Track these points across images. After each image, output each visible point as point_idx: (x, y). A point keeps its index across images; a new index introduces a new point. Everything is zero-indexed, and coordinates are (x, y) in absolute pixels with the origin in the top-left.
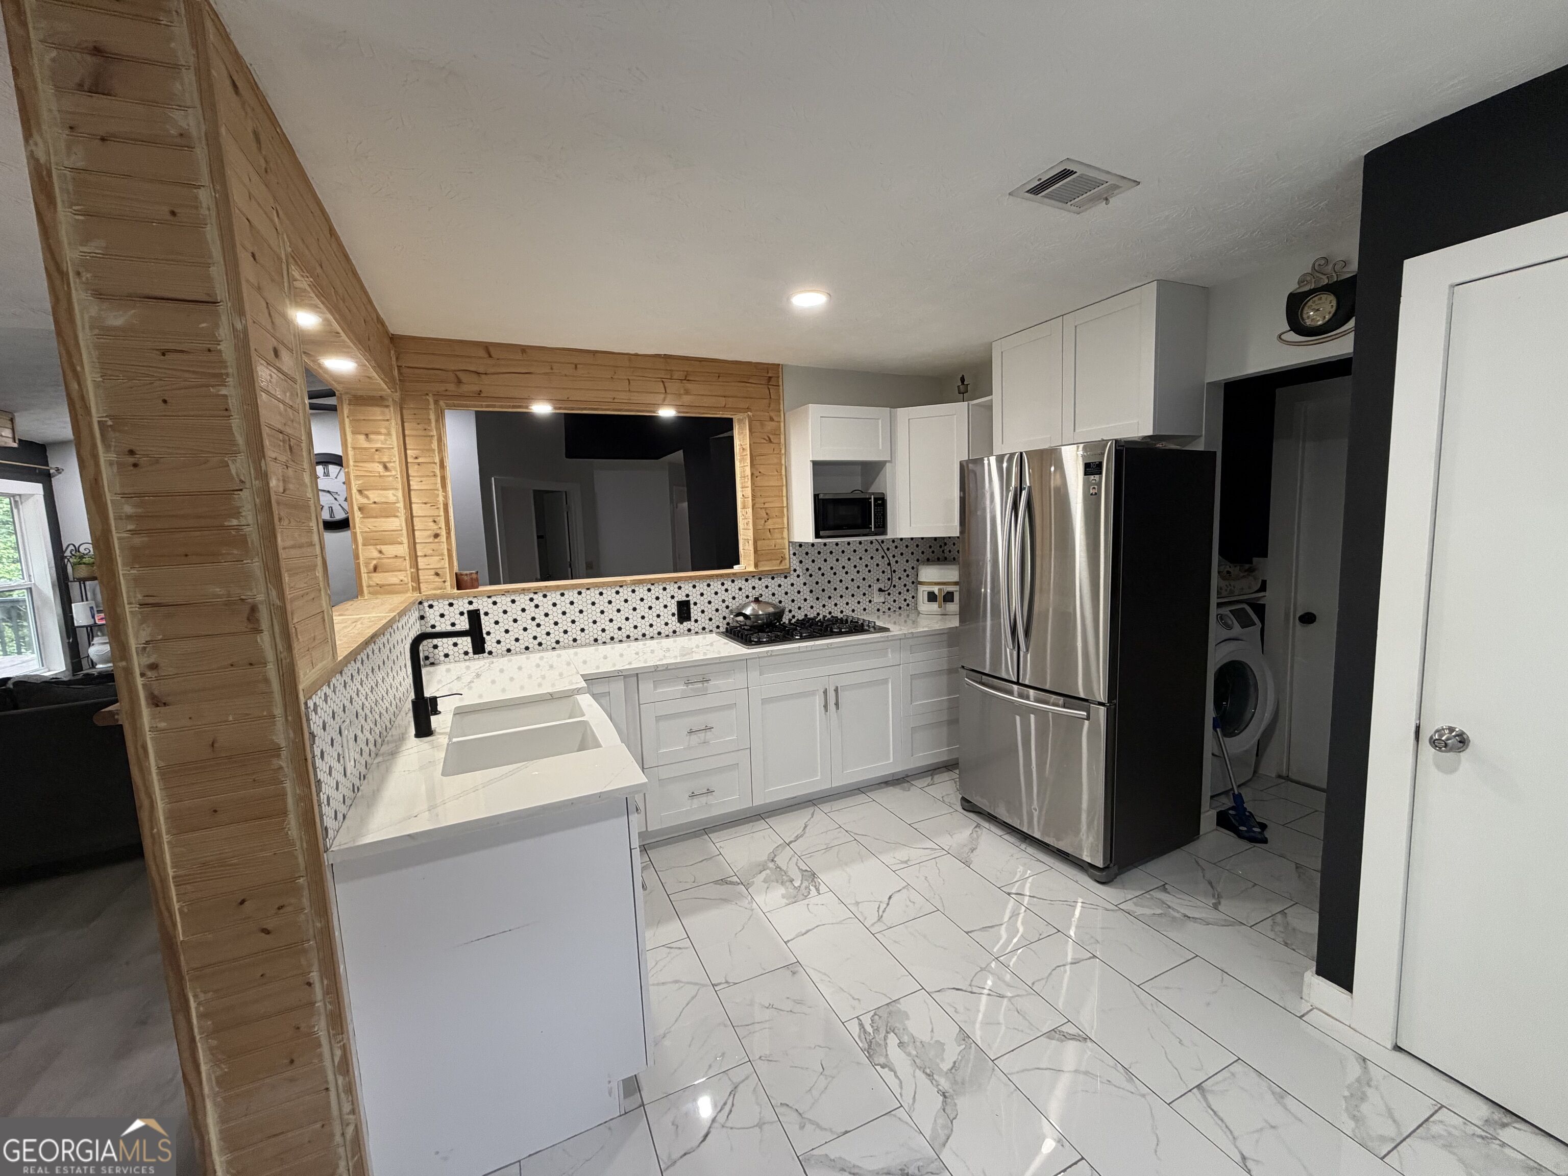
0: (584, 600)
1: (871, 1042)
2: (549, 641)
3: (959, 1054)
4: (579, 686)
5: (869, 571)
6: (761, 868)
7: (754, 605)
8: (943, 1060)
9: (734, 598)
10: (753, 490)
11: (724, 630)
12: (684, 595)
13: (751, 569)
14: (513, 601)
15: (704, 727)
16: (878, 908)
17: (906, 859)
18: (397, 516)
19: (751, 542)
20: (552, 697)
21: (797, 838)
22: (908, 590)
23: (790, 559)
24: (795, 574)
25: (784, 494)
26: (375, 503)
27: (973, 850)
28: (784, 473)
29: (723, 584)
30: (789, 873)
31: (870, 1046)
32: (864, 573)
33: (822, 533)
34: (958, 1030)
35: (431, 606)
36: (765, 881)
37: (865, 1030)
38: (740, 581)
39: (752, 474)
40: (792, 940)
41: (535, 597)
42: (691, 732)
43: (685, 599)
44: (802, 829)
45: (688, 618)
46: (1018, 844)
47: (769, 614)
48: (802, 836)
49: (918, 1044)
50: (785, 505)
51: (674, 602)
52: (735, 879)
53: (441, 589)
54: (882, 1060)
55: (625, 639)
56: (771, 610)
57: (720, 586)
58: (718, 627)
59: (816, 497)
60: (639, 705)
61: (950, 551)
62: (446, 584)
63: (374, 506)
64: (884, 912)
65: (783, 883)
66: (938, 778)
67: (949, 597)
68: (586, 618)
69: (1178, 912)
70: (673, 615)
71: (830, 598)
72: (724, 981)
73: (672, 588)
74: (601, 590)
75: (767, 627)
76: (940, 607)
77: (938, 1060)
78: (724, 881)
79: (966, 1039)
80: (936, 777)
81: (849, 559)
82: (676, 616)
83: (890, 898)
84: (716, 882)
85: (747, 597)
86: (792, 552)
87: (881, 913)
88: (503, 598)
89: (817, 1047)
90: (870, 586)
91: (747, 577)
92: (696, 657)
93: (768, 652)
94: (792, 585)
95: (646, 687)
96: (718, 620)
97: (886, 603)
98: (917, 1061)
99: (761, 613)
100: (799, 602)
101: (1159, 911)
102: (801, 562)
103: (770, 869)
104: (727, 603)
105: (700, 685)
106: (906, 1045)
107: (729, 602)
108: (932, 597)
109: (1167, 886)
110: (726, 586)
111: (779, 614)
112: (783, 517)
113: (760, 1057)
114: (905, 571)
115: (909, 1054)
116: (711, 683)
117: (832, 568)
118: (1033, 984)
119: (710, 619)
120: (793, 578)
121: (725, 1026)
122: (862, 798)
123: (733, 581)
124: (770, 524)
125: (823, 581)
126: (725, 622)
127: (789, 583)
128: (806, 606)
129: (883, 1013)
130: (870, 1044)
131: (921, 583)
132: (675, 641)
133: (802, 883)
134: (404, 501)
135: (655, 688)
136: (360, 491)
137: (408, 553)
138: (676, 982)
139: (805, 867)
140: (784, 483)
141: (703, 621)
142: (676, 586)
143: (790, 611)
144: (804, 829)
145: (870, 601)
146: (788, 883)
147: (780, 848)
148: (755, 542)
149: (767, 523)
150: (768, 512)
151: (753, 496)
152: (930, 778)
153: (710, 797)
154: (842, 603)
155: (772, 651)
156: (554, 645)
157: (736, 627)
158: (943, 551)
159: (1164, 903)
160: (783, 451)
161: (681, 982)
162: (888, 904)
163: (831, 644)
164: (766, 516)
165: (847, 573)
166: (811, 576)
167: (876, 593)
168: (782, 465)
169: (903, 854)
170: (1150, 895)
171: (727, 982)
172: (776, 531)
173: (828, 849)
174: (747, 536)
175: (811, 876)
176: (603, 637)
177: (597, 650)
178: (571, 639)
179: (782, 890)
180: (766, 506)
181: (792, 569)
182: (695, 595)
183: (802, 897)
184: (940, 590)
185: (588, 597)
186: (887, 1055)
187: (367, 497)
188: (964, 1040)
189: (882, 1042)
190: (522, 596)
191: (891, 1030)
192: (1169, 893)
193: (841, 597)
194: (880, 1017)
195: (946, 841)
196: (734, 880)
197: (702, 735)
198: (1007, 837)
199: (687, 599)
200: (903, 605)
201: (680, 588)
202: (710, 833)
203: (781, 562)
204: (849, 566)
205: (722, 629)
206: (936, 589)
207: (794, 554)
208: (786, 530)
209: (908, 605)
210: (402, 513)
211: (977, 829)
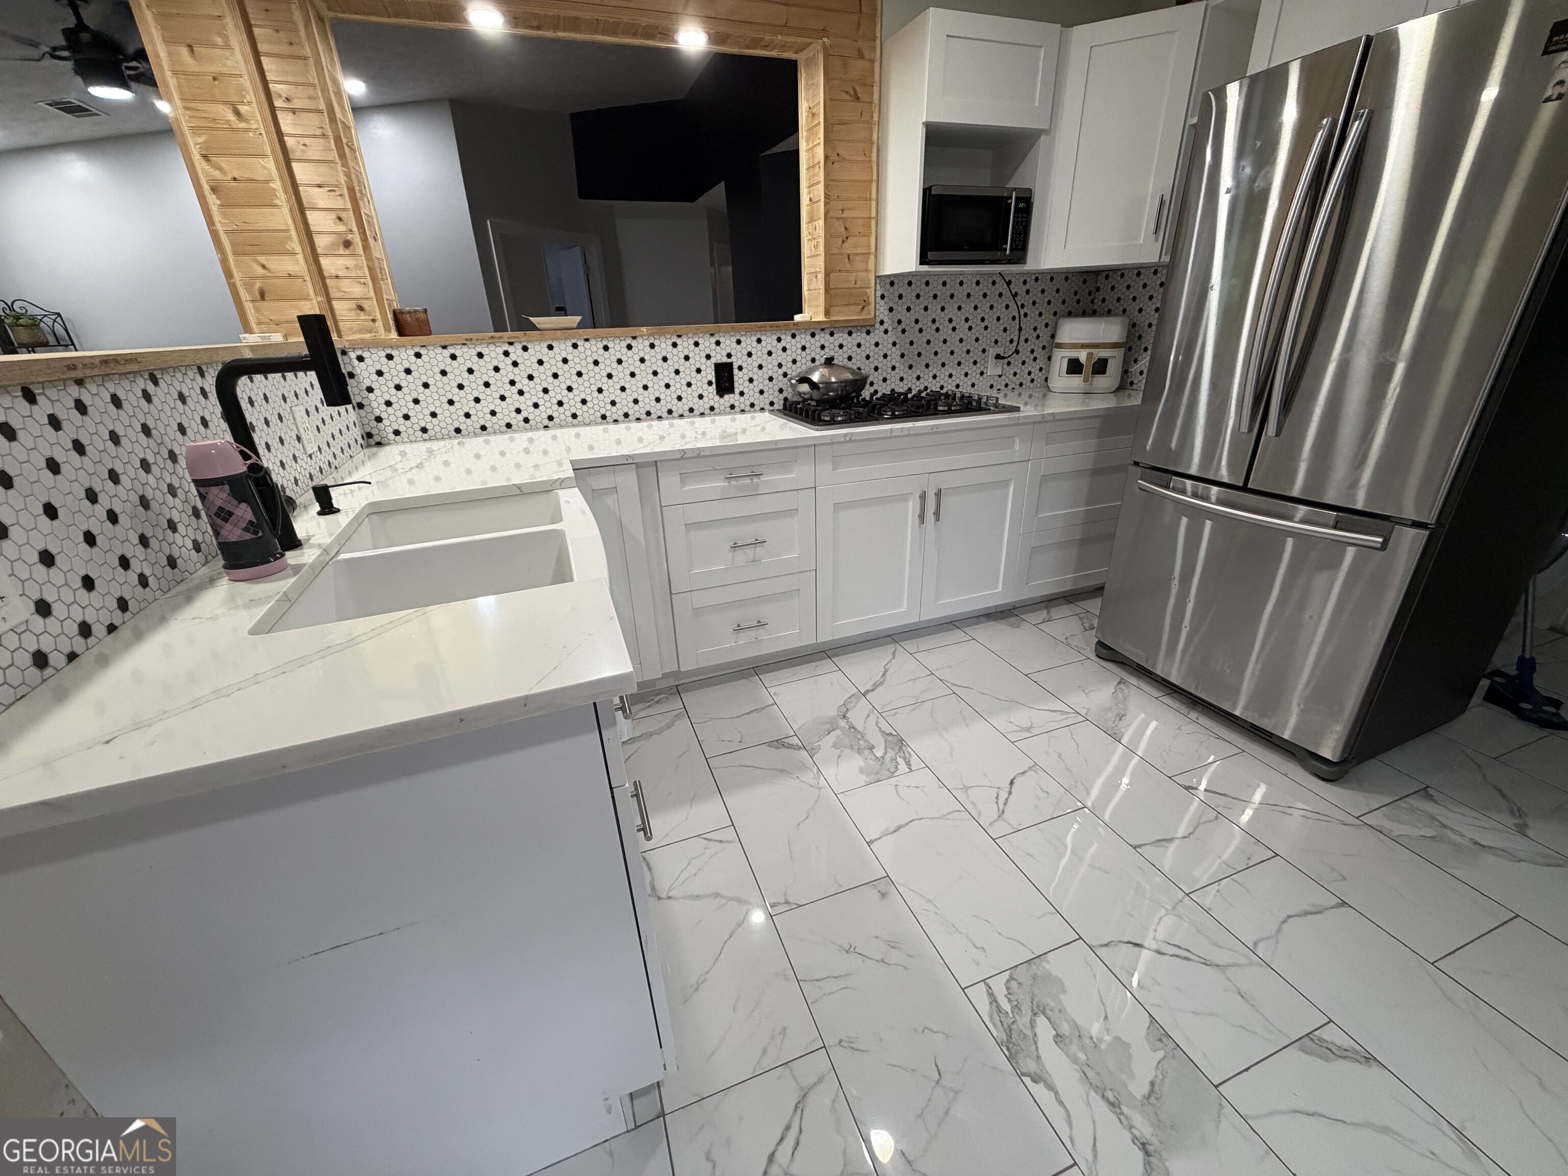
0: (583, 356)
1: (1011, 1030)
2: (538, 416)
3: (1157, 1068)
4: (563, 475)
5: (986, 328)
6: (828, 726)
7: (824, 371)
8: (1131, 1076)
9: (794, 362)
10: (826, 186)
11: (781, 407)
12: (725, 354)
13: (821, 318)
14: (480, 355)
15: (753, 541)
16: (997, 798)
17: (1029, 725)
18: (274, 206)
19: (821, 276)
20: (521, 492)
21: (875, 687)
22: (1035, 359)
23: (876, 303)
24: (882, 328)
25: (874, 196)
26: (235, 179)
27: (1121, 717)
28: (874, 158)
29: (779, 340)
30: (868, 737)
31: (1010, 1036)
32: (978, 331)
33: (931, 255)
34: (1147, 1023)
35: (361, 359)
36: (835, 746)
37: (998, 1006)
38: (803, 336)
39: (826, 158)
40: (876, 840)
41: (511, 349)
42: (735, 547)
43: (725, 360)
44: (881, 674)
45: (731, 390)
46: (1184, 709)
47: (846, 382)
48: (881, 684)
49: (1086, 1040)
50: (873, 214)
51: (710, 364)
52: (795, 741)
53: (370, 332)
54: (1032, 1066)
55: (645, 416)
56: (848, 376)
57: (775, 342)
58: (772, 404)
59: (927, 192)
60: (661, 507)
61: (1104, 300)
62: (377, 324)
63: (234, 184)
64: (1005, 804)
65: (859, 751)
66: (1057, 612)
67: (1100, 367)
68: (587, 384)
69: (1462, 836)
70: (710, 383)
71: (927, 366)
72: (782, 901)
73: (707, 344)
74: (605, 343)
75: (841, 402)
76: (1085, 380)
77: (1124, 1077)
78: (780, 743)
79: (1165, 1040)
80: (1053, 610)
81: (959, 308)
82: (714, 385)
83: (1012, 783)
84: (770, 744)
85: (813, 360)
86: (879, 294)
87: (1001, 806)
88: (465, 349)
89: (926, 1031)
90: (984, 351)
91: (813, 330)
92: (741, 440)
93: (845, 435)
94: (877, 344)
95: (669, 481)
96: (772, 394)
97: (1003, 377)
98: (1091, 1074)
99: (833, 380)
100: (885, 371)
101: (1430, 832)
102: (891, 310)
103: (842, 729)
104: (784, 369)
105: (747, 481)
106: (1067, 1041)
107: (788, 367)
108: (1074, 367)
109: (1430, 791)
110: (783, 344)
111: (860, 383)
112: (868, 235)
113: (840, 1042)
114: (1035, 329)
115: (1074, 1060)
116: (763, 478)
117: (934, 321)
118: (1255, 944)
119: (762, 392)
120: (877, 334)
121: (786, 978)
122: (957, 635)
123: (794, 336)
124: (849, 247)
125: (920, 340)
126: (782, 396)
127: (873, 342)
128: (893, 377)
129: (1022, 975)
130: (1009, 1033)
131: (1060, 346)
132: (713, 422)
133: (886, 753)
134: (281, 177)
135: (683, 482)
136: (205, 157)
137: (306, 270)
138: (717, 895)
139: (889, 730)
140: (875, 177)
141: (752, 393)
142: (713, 340)
143: (872, 384)
144: (884, 675)
145: (982, 373)
146: (866, 752)
147: (853, 699)
148: (827, 275)
149: (845, 245)
150: (848, 225)
151: (827, 196)
152: (1045, 611)
153: (761, 631)
154: (943, 374)
155: (852, 434)
156: (546, 422)
157: (798, 403)
158: (1092, 302)
159: (1434, 819)
160: (876, 118)
161: (723, 897)
162: (1010, 793)
163: (937, 426)
164: (844, 233)
165: (954, 329)
166: (904, 331)
167: (991, 360)
168: (872, 143)
169: (1023, 717)
170: (1405, 802)
171: (787, 902)
172: (858, 258)
173: (918, 704)
174: (815, 267)
175: (898, 743)
176: (612, 413)
177: (606, 431)
178: (569, 414)
179: (858, 762)
180: (847, 214)
181: (878, 320)
182: (739, 355)
183: (888, 774)
184: (1090, 355)
185: (588, 353)
186: (1038, 1057)
187: (220, 169)
188: (1160, 1040)
189: (1028, 1031)
190: (492, 347)
191: (1039, 1010)
192: (1436, 802)
193: (943, 365)
194: (1020, 984)
195: (1079, 701)
196: (794, 743)
197: (750, 551)
198: (1167, 700)
199: (729, 361)
200: (1026, 379)
201: (718, 343)
202: (761, 674)
203: (863, 308)
204: (959, 322)
205: (779, 405)
206: (1082, 356)
207: (883, 297)
208: (872, 257)
209: (1032, 381)
210: (282, 198)
211: (1122, 686)
